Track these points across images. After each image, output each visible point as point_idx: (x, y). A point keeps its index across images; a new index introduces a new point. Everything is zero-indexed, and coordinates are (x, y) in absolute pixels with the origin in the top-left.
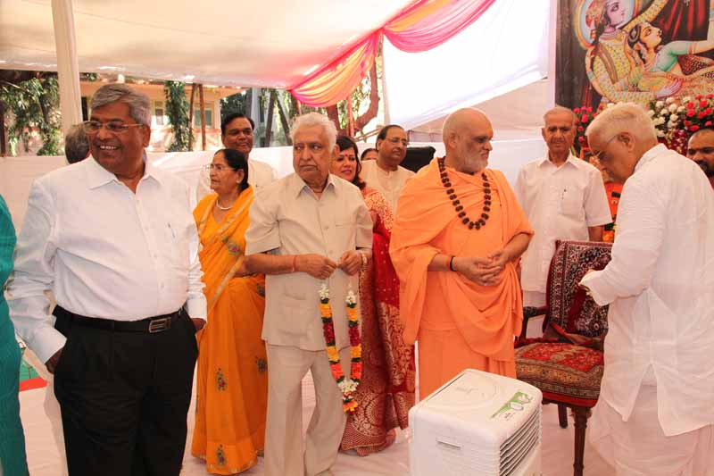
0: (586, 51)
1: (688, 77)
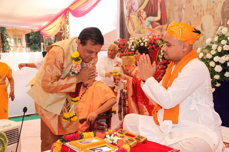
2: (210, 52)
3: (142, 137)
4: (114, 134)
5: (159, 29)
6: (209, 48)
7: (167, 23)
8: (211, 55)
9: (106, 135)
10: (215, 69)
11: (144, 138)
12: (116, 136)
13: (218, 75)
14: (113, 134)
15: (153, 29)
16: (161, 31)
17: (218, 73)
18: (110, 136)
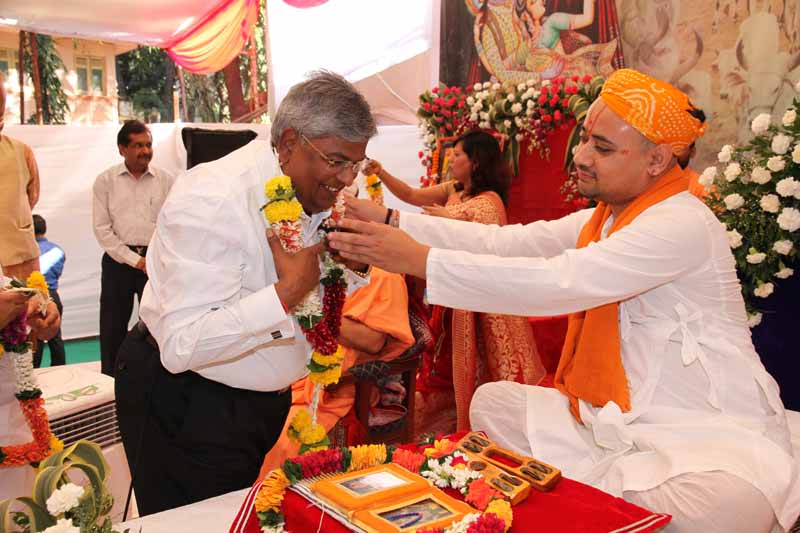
0: (475, 18)
1: (569, 56)
2: (763, 164)
3: (545, 469)
4: (452, 455)
5: (586, 55)
6: (762, 146)
7: (615, 36)
8: (768, 172)
9: (426, 461)
10: (778, 220)
11: (551, 471)
12: (460, 465)
13: (788, 241)
14: (451, 458)
15: (568, 57)
16: (595, 64)
17: (787, 235)
18: (441, 461)
